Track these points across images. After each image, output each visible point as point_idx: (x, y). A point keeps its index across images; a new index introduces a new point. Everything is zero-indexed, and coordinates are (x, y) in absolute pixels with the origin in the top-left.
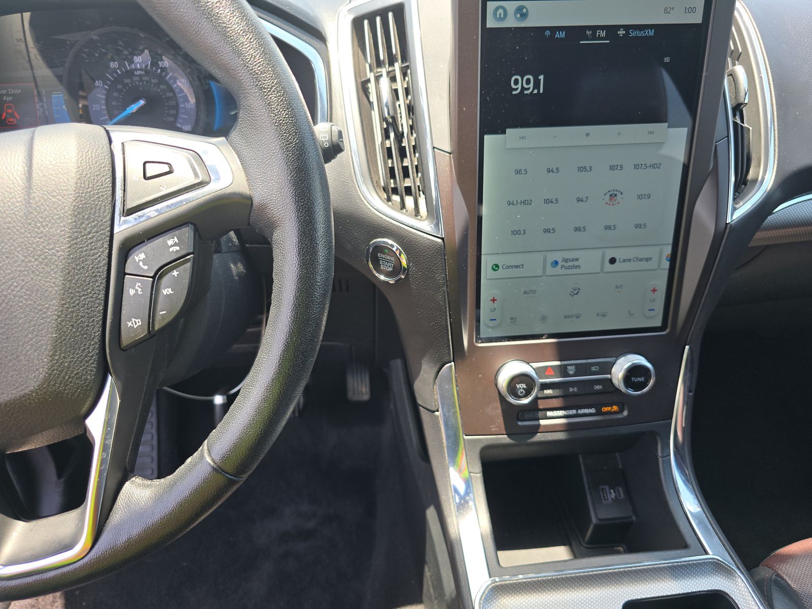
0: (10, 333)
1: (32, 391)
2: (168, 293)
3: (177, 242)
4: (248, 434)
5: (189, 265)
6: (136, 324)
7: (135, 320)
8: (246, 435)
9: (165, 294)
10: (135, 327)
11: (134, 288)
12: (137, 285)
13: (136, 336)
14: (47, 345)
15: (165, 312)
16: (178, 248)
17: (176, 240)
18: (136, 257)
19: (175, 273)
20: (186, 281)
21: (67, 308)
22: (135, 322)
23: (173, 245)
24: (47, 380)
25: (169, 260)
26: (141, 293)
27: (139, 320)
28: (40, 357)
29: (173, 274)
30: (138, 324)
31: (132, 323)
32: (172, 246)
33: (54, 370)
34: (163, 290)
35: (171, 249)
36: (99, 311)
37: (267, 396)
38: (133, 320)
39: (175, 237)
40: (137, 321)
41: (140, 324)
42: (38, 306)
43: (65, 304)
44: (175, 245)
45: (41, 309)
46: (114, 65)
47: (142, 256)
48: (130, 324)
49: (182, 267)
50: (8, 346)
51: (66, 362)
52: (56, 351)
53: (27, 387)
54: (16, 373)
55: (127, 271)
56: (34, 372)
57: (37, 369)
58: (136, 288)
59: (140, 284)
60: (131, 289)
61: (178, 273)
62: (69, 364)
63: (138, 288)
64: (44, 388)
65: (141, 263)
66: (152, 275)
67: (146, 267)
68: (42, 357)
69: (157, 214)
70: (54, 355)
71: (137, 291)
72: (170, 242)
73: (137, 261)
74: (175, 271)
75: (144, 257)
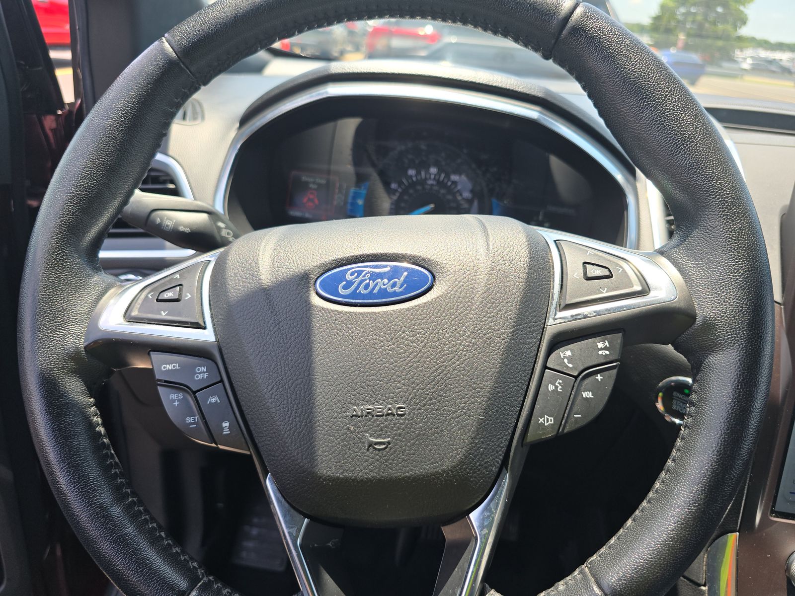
0: (440, 405)
1: (444, 471)
2: (588, 397)
3: (608, 346)
4: (655, 575)
5: (615, 371)
6: (548, 421)
7: (548, 417)
8: (653, 575)
9: (584, 396)
10: (546, 424)
11: (554, 384)
12: (557, 382)
13: (544, 434)
14: (472, 426)
15: (580, 416)
16: (607, 352)
17: (607, 344)
18: (561, 353)
19: (599, 377)
20: (609, 388)
21: (498, 392)
22: (548, 419)
23: (602, 347)
24: (462, 462)
25: (596, 363)
26: (561, 391)
27: (552, 418)
28: (462, 437)
29: (597, 378)
30: (550, 422)
31: (544, 420)
32: (602, 349)
33: (470, 454)
34: (583, 393)
35: (600, 352)
36: (519, 401)
37: (684, 536)
38: (546, 416)
39: (606, 341)
40: (549, 418)
41: (552, 422)
42: (474, 383)
43: (497, 388)
44: (605, 348)
45: (475, 387)
46: (411, 172)
47: (569, 353)
48: (541, 420)
49: (606, 373)
50: (435, 418)
51: (482, 448)
52: (478, 434)
53: (442, 465)
54: (435, 447)
55: (548, 365)
56: (453, 451)
57: (456, 449)
58: (557, 384)
59: (561, 381)
60: (550, 384)
61: (602, 378)
62: (483, 451)
63: (558, 385)
64: (456, 470)
65: (566, 361)
66: (576, 374)
67: (570, 365)
68: (465, 437)
69: (594, 314)
70: (475, 438)
71: (556, 387)
72: (600, 345)
73: (562, 357)
74: (599, 375)
75: (571, 355)
